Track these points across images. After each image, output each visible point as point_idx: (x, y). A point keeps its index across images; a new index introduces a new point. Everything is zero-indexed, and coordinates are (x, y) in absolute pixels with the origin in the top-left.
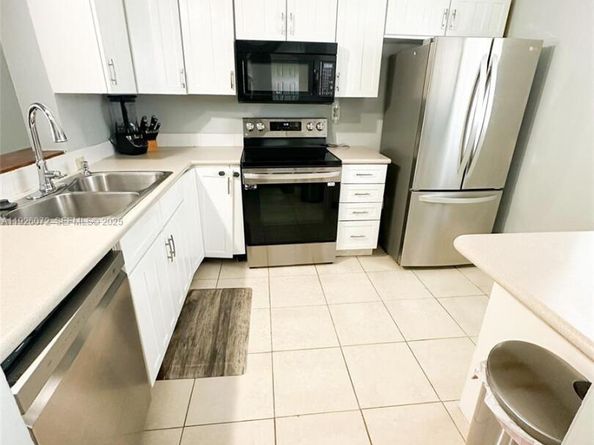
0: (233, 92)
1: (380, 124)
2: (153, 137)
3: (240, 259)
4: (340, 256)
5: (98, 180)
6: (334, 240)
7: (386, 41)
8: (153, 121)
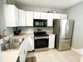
0: (33, 26)
1: (52, 29)
2: (20, 32)
3: (33, 51)
4: (49, 49)
5: (12, 40)
6: (48, 47)
7: (53, 19)
8: (21, 30)
